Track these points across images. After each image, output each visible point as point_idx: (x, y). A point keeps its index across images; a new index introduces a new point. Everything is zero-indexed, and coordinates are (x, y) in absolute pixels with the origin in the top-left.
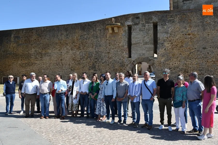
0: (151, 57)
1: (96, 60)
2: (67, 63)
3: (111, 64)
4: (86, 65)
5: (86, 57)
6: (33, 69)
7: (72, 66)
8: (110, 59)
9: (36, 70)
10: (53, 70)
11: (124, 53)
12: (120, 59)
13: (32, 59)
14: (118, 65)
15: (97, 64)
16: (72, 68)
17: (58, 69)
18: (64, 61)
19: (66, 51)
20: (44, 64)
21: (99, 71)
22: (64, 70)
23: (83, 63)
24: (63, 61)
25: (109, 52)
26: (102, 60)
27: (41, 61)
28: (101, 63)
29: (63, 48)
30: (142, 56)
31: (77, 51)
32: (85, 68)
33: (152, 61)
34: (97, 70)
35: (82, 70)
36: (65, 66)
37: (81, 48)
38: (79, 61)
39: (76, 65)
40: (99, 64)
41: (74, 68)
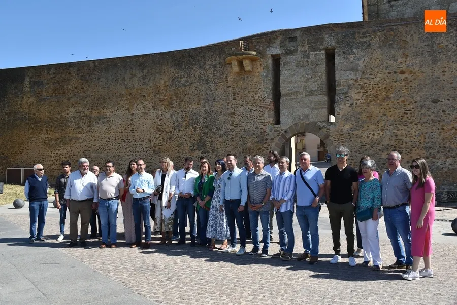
0: (321, 122)
1: (207, 130)
2: (145, 138)
3: (238, 138)
4: (186, 140)
5: (186, 124)
6: (72, 151)
7: (155, 144)
8: (235, 127)
9: (79, 153)
10: (116, 151)
11: (266, 115)
12: (257, 128)
13: (70, 129)
14: (253, 140)
15: (209, 138)
16: (155, 147)
17: (126, 149)
18: (138, 134)
19: (143, 111)
20: (95, 140)
21: (213, 152)
22: (138, 152)
23: (178, 137)
24: (136, 134)
25: (233, 113)
26: (219, 129)
27: (90, 134)
28: (218, 136)
29: (135, 105)
30: (302, 120)
31: (167, 111)
32: (182, 146)
33: (324, 130)
34: (209, 152)
35: (177, 151)
36: (140, 143)
37: (174, 105)
38: (171, 132)
39: (164, 140)
40: (213, 139)
41: (161, 147)
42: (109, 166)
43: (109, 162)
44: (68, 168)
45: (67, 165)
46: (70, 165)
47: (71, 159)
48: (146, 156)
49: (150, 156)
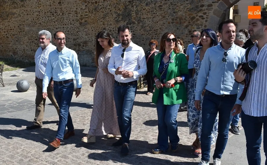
2: (72, 10)
3: (167, 5)
6: (9, 26)
7: (81, 16)
9: (15, 27)
10: (45, 25)
13: (7, 4)
14: (185, 7)
15: (135, 7)
16: (82, 20)
17: (55, 22)
18: (65, 6)
20: (28, 14)
21: (139, 23)
22: (66, 25)
23: (103, 8)
24: (63, 6)
27: (24, 8)
28: (144, 4)
32: (107, 18)
35: (102, 23)
36: (67, 15)
39: (89, 11)
40: (139, 8)
41: (87, 19)
47: (9, 33)
48: (73, 29)
49: (76, 29)
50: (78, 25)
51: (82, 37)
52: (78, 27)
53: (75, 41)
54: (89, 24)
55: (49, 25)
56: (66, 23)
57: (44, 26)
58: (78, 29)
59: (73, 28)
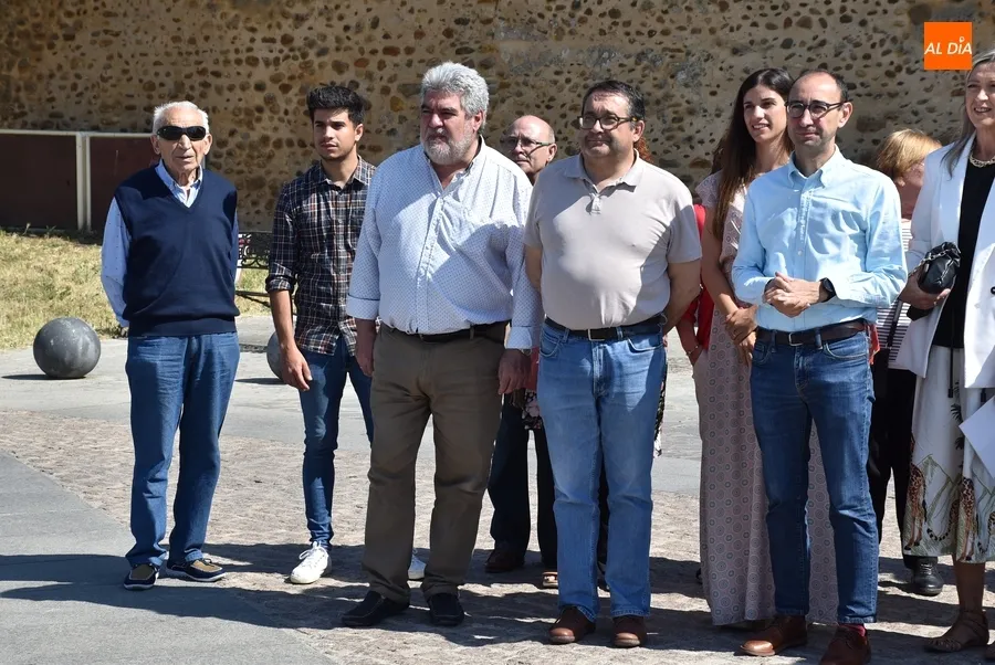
6: (375, 24)
9: (419, 34)
10: (653, 24)
22: (805, 23)
42: (608, 117)
43: (610, 86)
44: (344, 134)
45: (338, 107)
46: (357, 108)
47: (370, 76)
48: (859, 52)
49: (885, 53)
50: (898, 25)
51: (922, 108)
52: (894, 40)
53: (869, 137)
54: (981, 15)
55: (682, 28)
56: (812, 11)
57: (645, 30)
58: (901, 51)
59: (857, 45)
